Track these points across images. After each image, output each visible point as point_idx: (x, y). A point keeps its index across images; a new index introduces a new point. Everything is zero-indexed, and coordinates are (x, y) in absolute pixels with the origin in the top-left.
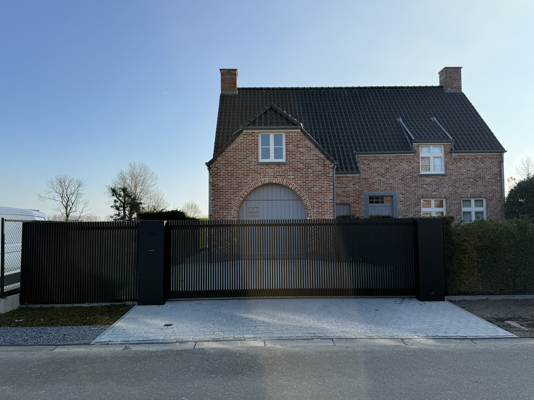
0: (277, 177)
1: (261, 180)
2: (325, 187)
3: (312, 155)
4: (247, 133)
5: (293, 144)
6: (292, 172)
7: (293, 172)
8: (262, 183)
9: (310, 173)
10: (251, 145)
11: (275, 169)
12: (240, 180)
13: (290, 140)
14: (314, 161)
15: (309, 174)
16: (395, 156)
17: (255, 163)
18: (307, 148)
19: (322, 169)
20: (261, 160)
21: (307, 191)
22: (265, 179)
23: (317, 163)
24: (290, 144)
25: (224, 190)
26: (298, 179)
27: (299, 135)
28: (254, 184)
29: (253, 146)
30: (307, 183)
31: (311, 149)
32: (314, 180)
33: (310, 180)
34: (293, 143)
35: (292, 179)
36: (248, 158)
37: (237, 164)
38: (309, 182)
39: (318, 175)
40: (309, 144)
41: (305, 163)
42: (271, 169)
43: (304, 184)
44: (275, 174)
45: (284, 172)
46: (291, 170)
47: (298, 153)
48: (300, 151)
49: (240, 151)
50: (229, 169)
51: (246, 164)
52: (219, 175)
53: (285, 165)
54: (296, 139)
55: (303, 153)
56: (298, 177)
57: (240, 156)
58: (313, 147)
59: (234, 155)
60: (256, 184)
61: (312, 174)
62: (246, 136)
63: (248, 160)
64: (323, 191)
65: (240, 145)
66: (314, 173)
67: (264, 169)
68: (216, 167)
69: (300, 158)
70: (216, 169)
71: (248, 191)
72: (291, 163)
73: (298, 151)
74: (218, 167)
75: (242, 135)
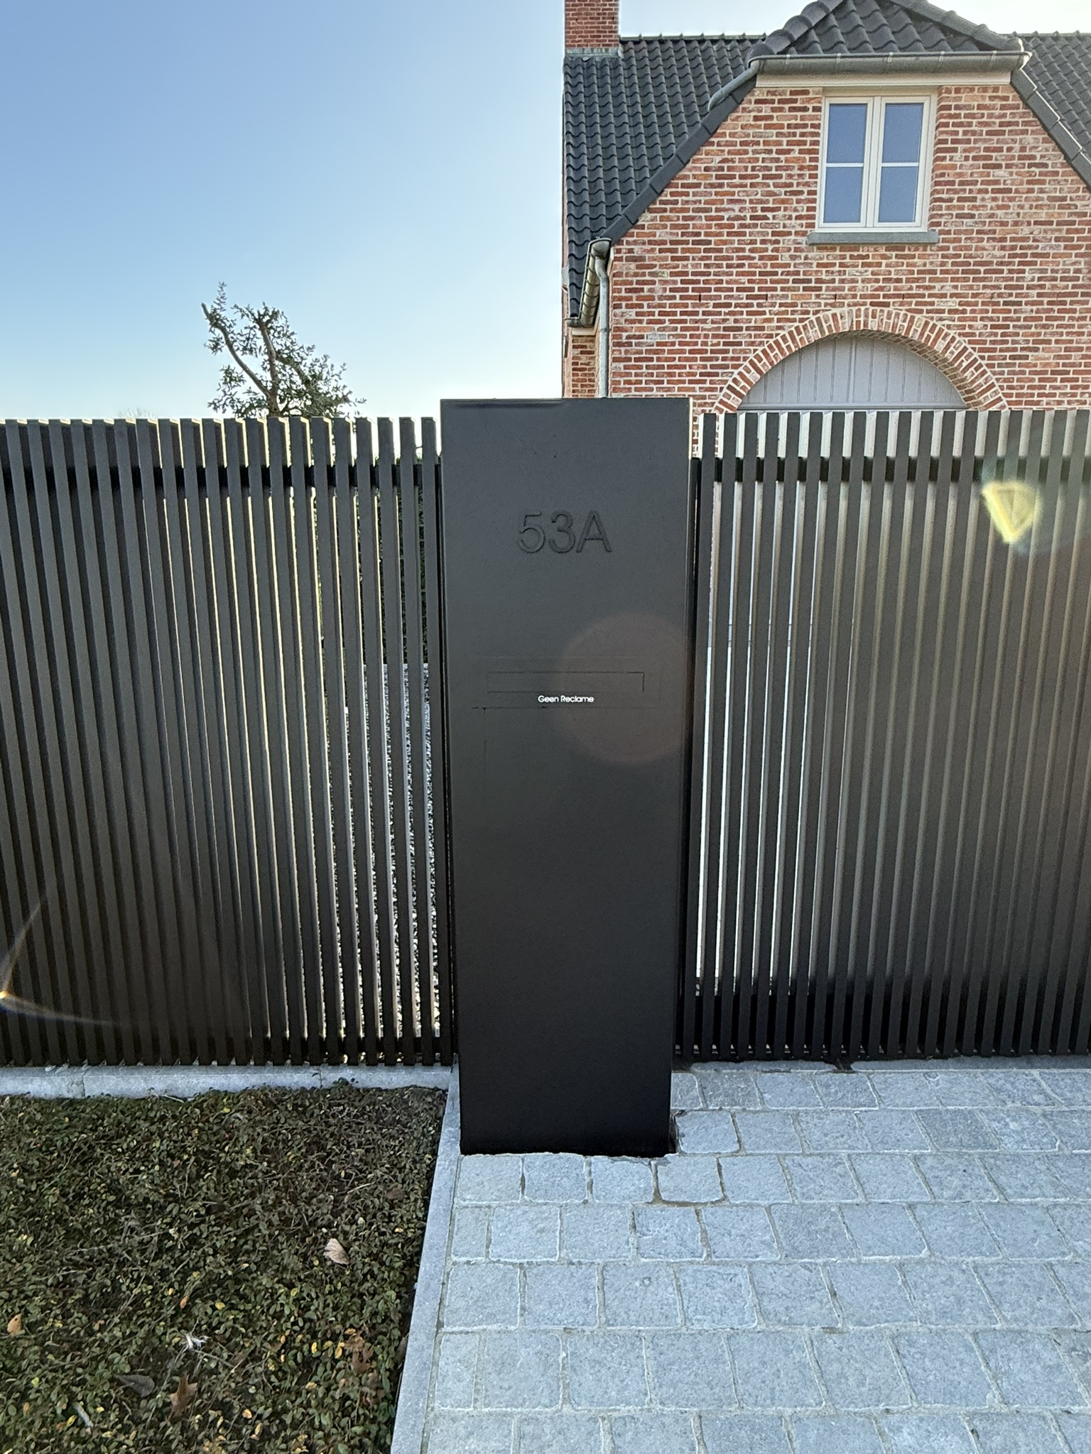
0: (887, 305)
1: (821, 315)
2: (1081, 349)
3: (1046, 202)
4: (774, 93)
5: (971, 150)
6: (953, 280)
7: (957, 280)
8: (822, 331)
9: (1029, 287)
10: (789, 152)
11: (883, 268)
12: (732, 318)
13: (961, 130)
14: (1053, 231)
15: (1021, 287)
17: (799, 239)
18: (1030, 166)
19: (1082, 266)
20: (822, 227)
21: (1008, 365)
22: (837, 311)
23: (1065, 239)
24: (955, 150)
25: (666, 360)
26: (973, 311)
27: (998, 103)
28: (791, 333)
29: (798, 159)
30: (1011, 330)
31: (1046, 174)
32: (1041, 319)
33: (1025, 319)
34: (968, 141)
35: (950, 311)
36: (770, 215)
37: (725, 242)
38: (1020, 327)
39: (1059, 295)
40: (1042, 146)
41: (1013, 239)
42: (864, 265)
43: (996, 335)
44: (881, 289)
45: (917, 280)
46: (947, 272)
47: (986, 191)
48: (997, 182)
49: (737, 181)
50: (690, 270)
51: (763, 242)
52: (646, 293)
53: (925, 245)
54: (986, 124)
55: (1009, 191)
56: (976, 304)
57: (737, 207)
58: (1055, 160)
59: (713, 202)
60: (799, 333)
61: (1035, 292)
62: (766, 110)
63: (773, 225)
64: (1073, 365)
65: (738, 152)
66: (1042, 287)
67: (837, 268)
68: (634, 259)
69: (992, 216)
70: (633, 265)
71: (764, 366)
72: (955, 240)
73: (988, 183)
74: (642, 259)
75: (749, 102)
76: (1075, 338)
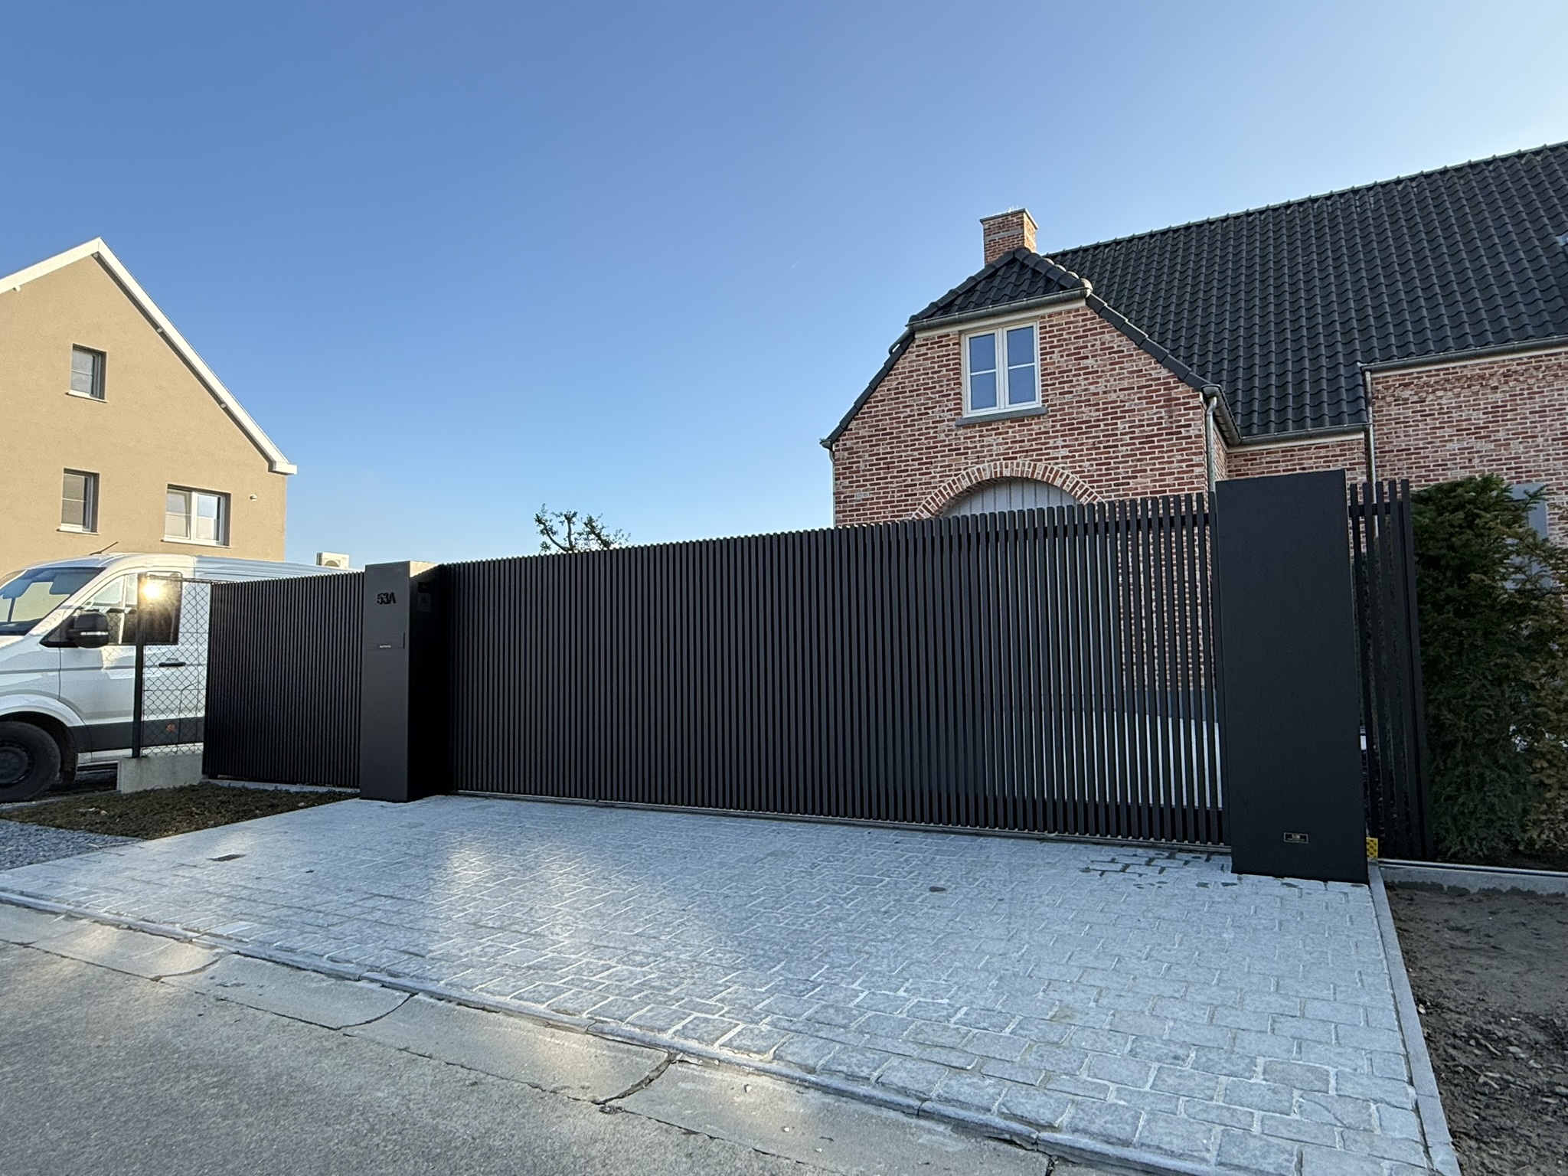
0: (1016, 458)
1: (969, 470)
2: (1173, 473)
3: (1127, 375)
4: (927, 340)
5: (1064, 350)
6: (1062, 436)
7: (1066, 435)
8: (971, 481)
9: (1122, 434)
10: (939, 372)
11: (1010, 434)
12: (909, 479)
13: (1055, 340)
14: (1135, 394)
15: (1116, 435)
16: (1531, 357)
17: (950, 423)
18: (1110, 353)
19: (1163, 414)
20: (969, 413)
21: (1113, 491)
22: (980, 466)
23: (1145, 398)
24: (1053, 352)
25: (869, 509)
26: (1080, 456)
27: (1080, 318)
28: (949, 484)
29: (945, 376)
30: (1112, 465)
31: (1124, 357)
32: (1136, 455)
33: (1123, 457)
34: (1062, 346)
35: (1062, 458)
36: (930, 411)
37: (902, 432)
38: (1119, 463)
39: (1147, 437)
40: (1117, 339)
41: (1104, 403)
42: (996, 434)
43: (1101, 470)
44: (1010, 448)
45: (1035, 439)
46: (1057, 431)
47: (1079, 375)
48: (1087, 368)
49: (908, 394)
50: (881, 451)
51: (926, 428)
52: (854, 469)
53: (1039, 416)
54: (1073, 333)
55: (1097, 372)
56: (1082, 450)
57: (908, 410)
58: (1127, 346)
59: (894, 409)
60: (955, 483)
61: (1128, 437)
62: (923, 350)
63: (932, 417)
64: (1169, 486)
65: (907, 378)
66: (1134, 432)
67: (978, 439)
68: (847, 449)
69: (1086, 390)
70: (846, 454)
71: (933, 507)
72: (1060, 410)
73: (1080, 369)
74: (852, 448)
75: (913, 348)
76: (1166, 466)
